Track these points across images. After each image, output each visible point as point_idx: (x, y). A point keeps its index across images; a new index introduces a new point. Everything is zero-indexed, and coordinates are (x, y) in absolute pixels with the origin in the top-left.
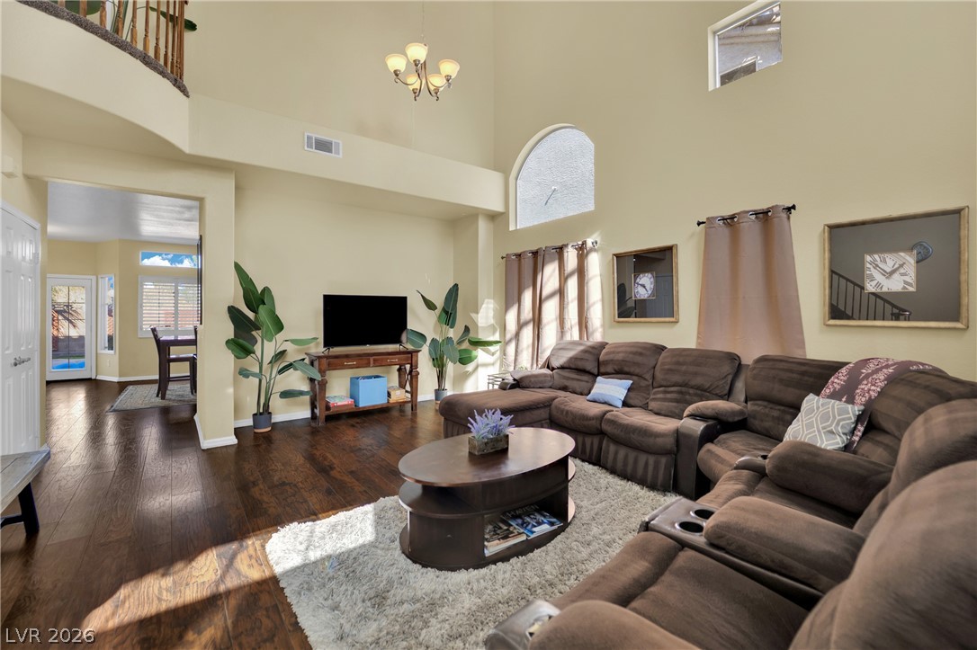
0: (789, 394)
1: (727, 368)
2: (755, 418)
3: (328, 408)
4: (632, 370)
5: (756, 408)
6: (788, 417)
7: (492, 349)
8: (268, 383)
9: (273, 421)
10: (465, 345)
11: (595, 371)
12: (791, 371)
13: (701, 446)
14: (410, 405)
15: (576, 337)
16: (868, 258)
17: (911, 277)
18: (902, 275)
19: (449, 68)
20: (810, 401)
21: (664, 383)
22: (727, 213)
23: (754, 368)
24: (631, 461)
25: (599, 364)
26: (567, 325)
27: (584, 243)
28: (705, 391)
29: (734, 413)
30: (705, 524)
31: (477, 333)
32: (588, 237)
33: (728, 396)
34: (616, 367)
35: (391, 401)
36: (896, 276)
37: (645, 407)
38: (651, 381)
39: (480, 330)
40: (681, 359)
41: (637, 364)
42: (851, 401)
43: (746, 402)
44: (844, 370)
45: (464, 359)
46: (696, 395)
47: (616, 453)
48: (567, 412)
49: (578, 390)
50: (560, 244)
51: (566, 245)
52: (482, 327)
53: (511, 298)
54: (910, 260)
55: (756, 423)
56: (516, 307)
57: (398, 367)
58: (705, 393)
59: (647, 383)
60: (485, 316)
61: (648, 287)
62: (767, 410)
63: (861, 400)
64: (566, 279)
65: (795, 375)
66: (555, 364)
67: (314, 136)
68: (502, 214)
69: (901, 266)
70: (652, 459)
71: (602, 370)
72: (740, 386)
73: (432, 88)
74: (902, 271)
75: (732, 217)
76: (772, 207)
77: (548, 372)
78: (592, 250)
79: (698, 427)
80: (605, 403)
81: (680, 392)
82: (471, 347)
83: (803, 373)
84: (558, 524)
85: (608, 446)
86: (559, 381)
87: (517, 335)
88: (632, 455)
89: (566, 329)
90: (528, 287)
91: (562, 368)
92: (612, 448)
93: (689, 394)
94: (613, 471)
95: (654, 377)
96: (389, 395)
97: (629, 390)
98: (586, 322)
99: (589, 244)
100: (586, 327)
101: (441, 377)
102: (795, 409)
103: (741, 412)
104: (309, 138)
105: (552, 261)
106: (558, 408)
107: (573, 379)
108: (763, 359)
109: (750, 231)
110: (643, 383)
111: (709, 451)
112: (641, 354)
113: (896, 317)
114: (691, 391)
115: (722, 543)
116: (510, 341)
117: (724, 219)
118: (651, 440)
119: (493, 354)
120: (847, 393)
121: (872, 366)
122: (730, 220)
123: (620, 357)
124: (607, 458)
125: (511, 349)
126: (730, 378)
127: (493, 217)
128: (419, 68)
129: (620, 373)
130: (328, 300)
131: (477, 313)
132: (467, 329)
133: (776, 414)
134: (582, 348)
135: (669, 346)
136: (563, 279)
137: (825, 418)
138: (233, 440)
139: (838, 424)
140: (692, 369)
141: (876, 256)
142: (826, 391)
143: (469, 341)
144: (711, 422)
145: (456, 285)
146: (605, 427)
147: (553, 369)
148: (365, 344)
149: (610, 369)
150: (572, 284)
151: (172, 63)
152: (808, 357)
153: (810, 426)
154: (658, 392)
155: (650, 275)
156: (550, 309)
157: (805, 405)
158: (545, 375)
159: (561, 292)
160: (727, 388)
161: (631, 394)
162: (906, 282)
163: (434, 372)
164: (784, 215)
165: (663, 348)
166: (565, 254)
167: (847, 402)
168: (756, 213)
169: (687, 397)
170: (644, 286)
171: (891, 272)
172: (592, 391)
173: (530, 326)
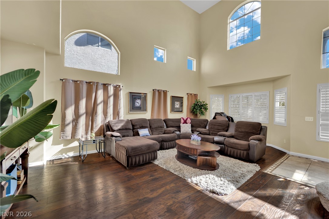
11: (132, 128)
15: (112, 118)
25: (133, 125)
47: (166, 144)
50: (106, 83)
51: (109, 85)
53: (70, 102)
54: (179, 103)
64: (108, 98)
72: (165, 125)
95: (150, 127)
97: (149, 131)
100: (118, 115)
124: (164, 146)
134: (125, 122)
147: (114, 131)
150: (111, 100)
155: (140, 100)
166: (108, 88)
170: (138, 103)
171: (177, 105)
172: (140, 134)
173: (85, 115)
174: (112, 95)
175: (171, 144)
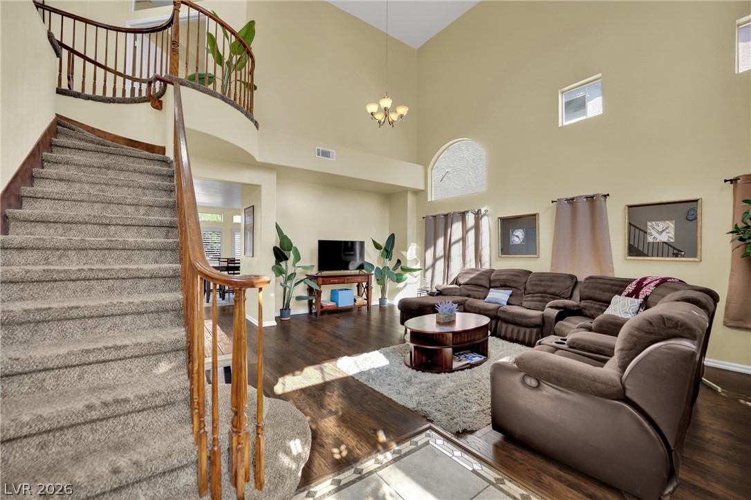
0: (605, 296)
1: (569, 283)
2: (585, 309)
3: (322, 307)
4: (512, 284)
5: (586, 304)
6: (604, 308)
7: (415, 273)
8: (289, 292)
9: (291, 314)
10: (399, 271)
11: (488, 286)
12: (606, 284)
13: (556, 322)
14: (366, 307)
15: (473, 266)
16: (649, 224)
17: (672, 234)
18: (667, 233)
19: (402, 110)
20: (616, 299)
21: (531, 292)
22: (569, 196)
23: (585, 283)
24: (515, 332)
25: (490, 281)
26: (467, 259)
27: (479, 210)
28: (557, 295)
29: (574, 306)
30: (566, 342)
31: (406, 264)
32: (483, 207)
33: (570, 297)
34: (502, 284)
35: (356, 304)
36: (664, 233)
37: (520, 305)
38: (523, 291)
39: (408, 262)
40: (542, 278)
41: (515, 281)
42: (637, 297)
43: (580, 301)
44: (634, 283)
45: (399, 279)
46: (551, 298)
47: (507, 329)
48: (475, 307)
49: (477, 296)
50: (463, 211)
51: (468, 212)
52: (410, 260)
53: (429, 242)
54: (672, 225)
55: (587, 312)
56: (433, 248)
57: (357, 284)
58: (555, 296)
59: (521, 292)
60: (411, 253)
61: (520, 237)
62: (592, 305)
63: (642, 296)
64: (467, 232)
65: (608, 286)
66: (462, 281)
67: (321, 148)
68: (423, 191)
69: (667, 228)
70: (528, 330)
71: (492, 285)
72: (577, 293)
73: (390, 120)
74: (667, 231)
75: (573, 199)
76: (596, 195)
77: (457, 286)
78: (484, 215)
79: (555, 312)
80: (496, 303)
81: (542, 297)
82: (402, 272)
83: (613, 285)
84: (484, 357)
85: (501, 325)
86: (464, 292)
87: (433, 265)
88: (516, 328)
89: (466, 262)
90: (441, 236)
91: (466, 284)
92: (504, 326)
93: (547, 297)
94: (504, 338)
95: (525, 289)
96: (355, 301)
97: (510, 296)
98: (480, 258)
99: (483, 212)
100: (480, 260)
101: (383, 291)
102: (608, 303)
103: (578, 306)
104: (318, 150)
105: (458, 221)
106: (469, 306)
107: (473, 290)
108: (590, 278)
109: (583, 207)
110: (519, 292)
111: (561, 324)
112: (517, 276)
113: (676, 255)
114: (548, 296)
115: (575, 345)
116: (428, 269)
117: (567, 200)
118: (528, 320)
119: (416, 277)
120: (635, 294)
121: (649, 280)
122: (571, 201)
123: (504, 277)
124: (501, 331)
125: (429, 273)
126: (571, 288)
127: (416, 192)
128: (386, 111)
129: (504, 286)
130: (321, 243)
131: (407, 251)
132: (399, 261)
133: (597, 306)
134: (478, 273)
135: (534, 271)
136: (465, 231)
137: (623, 306)
138: (275, 323)
139: (630, 308)
140: (550, 283)
141: (654, 223)
142: (625, 293)
143: (401, 268)
144: (561, 310)
145: (393, 235)
146: (499, 314)
147: (460, 285)
148: (341, 270)
149: (498, 284)
150: (471, 235)
151: (248, 105)
152: (618, 277)
153: (615, 310)
154: (528, 297)
155: (522, 230)
156: (456, 250)
157: (613, 300)
158: (456, 288)
159: (464, 239)
160: (570, 293)
161: (512, 298)
162: (669, 237)
163: (379, 287)
164: (603, 199)
165: (530, 272)
166: (467, 217)
167: (635, 298)
168: (587, 197)
169: (546, 299)
170: (518, 237)
171: (662, 231)
172: (487, 297)
173: (442, 260)
174: (471, 229)
175: (519, 332)
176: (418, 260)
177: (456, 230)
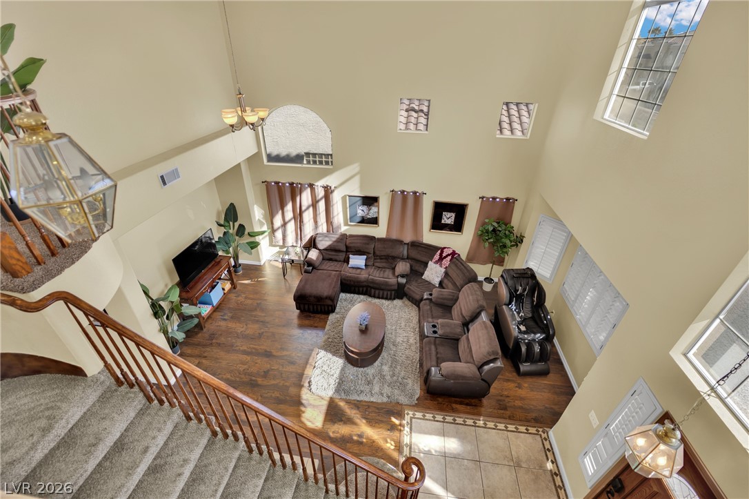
3: (204, 318)
4: (364, 250)
5: (412, 263)
6: (422, 266)
11: (345, 250)
15: (325, 231)
16: (444, 213)
17: (453, 220)
23: (409, 245)
24: (381, 294)
25: (347, 247)
27: (329, 185)
28: (395, 257)
34: (356, 249)
35: (226, 292)
37: (373, 265)
38: (374, 255)
39: (254, 227)
41: (366, 248)
42: (441, 266)
44: (438, 254)
45: (252, 247)
46: (392, 259)
47: (375, 292)
48: (350, 281)
49: (338, 260)
50: (311, 182)
51: (317, 185)
52: (256, 225)
53: (275, 208)
54: (453, 215)
56: (280, 212)
59: (371, 255)
63: (444, 266)
64: (318, 202)
66: (321, 247)
67: (164, 174)
68: (256, 153)
69: (451, 216)
70: (389, 292)
71: (349, 250)
74: (451, 218)
78: (334, 190)
81: (386, 259)
86: (326, 256)
87: (283, 227)
88: (381, 292)
89: (318, 226)
90: (289, 203)
92: (373, 290)
93: (389, 259)
94: (373, 297)
95: (374, 253)
97: (366, 260)
98: (332, 224)
99: (332, 188)
100: (332, 226)
101: (235, 259)
105: (306, 191)
107: (334, 255)
114: (390, 257)
116: (278, 229)
118: (389, 287)
120: (439, 262)
121: (445, 253)
122: (403, 193)
123: (358, 245)
124: (371, 293)
125: (279, 234)
129: (359, 252)
134: (334, 239)
135: (376, 237)
136: (315, 200)
140: (391, 250)
141: (446, 213)
142: (434, 261)
143: (247, 233)
144: (406, 278)
146: (369, 284)
147: (320, 250)
149: (354, 250)
150: (322, 205)
152: (425, 241)
154: (377, 259)
156: (308, 216)
157: (429, 265)
159: (314, 207)
160: (402, 255)
161: (367, 263)
162: (451, 221)
165: (374, 237)
166: (315, 188)
168: (413, 193)
171: (448, 218)
172: (350, 263)
173: (293, 222)
174: (321, 199)
176: (264, 221)
177: (306, 198)
